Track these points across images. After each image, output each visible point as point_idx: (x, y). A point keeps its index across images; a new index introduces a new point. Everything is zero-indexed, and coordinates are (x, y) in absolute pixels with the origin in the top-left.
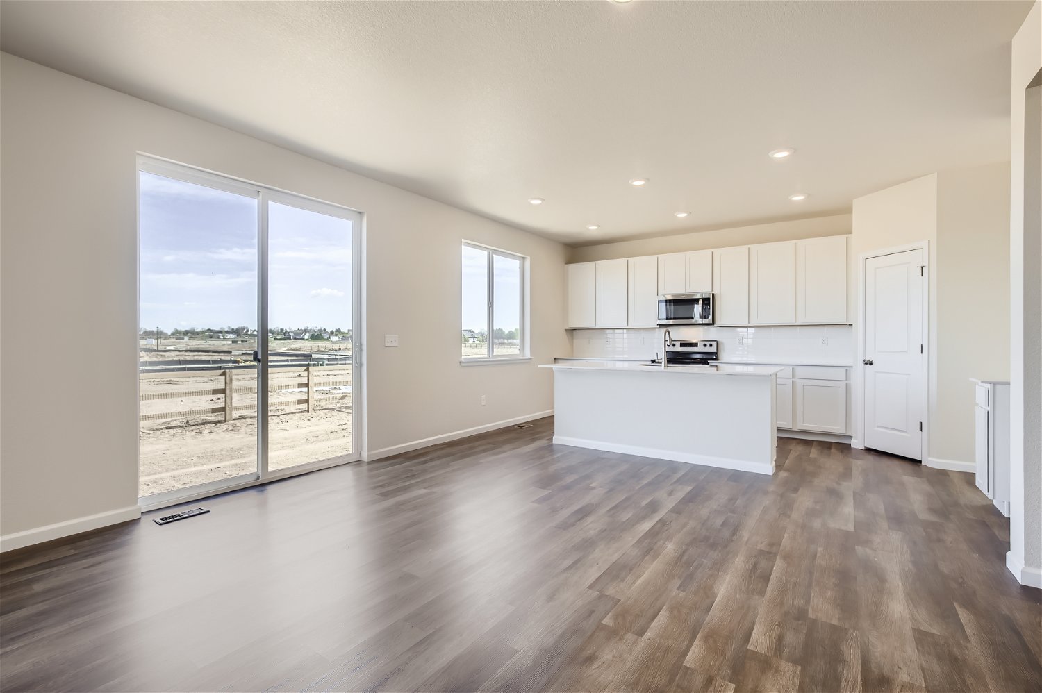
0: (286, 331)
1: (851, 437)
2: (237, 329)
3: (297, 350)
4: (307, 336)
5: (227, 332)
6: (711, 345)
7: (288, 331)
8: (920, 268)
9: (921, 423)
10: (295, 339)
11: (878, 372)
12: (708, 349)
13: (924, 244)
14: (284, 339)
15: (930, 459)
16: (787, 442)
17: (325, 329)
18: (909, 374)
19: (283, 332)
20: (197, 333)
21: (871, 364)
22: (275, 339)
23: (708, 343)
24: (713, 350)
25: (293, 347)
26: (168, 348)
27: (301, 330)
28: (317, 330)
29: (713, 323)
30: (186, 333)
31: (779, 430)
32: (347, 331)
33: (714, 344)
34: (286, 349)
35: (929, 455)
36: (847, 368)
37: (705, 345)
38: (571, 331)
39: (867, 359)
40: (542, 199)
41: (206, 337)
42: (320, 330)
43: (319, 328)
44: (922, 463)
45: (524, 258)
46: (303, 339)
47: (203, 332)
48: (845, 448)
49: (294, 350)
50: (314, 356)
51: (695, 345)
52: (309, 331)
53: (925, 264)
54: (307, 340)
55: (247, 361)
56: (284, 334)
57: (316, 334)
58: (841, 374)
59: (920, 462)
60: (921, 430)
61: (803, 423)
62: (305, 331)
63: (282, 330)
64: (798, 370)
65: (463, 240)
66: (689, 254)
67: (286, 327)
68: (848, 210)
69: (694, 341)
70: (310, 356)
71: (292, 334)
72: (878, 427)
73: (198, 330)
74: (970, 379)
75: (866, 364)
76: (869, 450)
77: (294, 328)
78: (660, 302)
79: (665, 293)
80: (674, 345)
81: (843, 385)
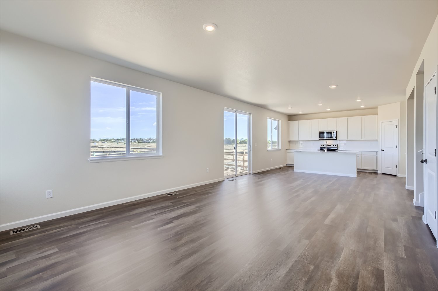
1: (378, 170)
2: (124, 139)
3: (150, 147)
4: (151, 141)
5: (120, 140)
6: (335, 146)
8: (396, 126)
9: (396, 166)
10: (147, 142)
11: (385, 153)
13: (397, 120)
14: (142, 143)
16: (360, 172)
18: (393, 153)
20: (109, 140)
21: (383, 151)
23: (334, 145)
25: (149, 145)
26: (102, 146)
29: (337, 139)
30: (105, 140)
31: (358, 169)
33: (336, 145)
34: (146, 146)
35: (399, 174)
36: (377, 152)
37: (334, 146)
39: (382, 149)
41: (112, 142)
45: (279, 120)
46: (149, 142)
47: (111, 140)
48: (376, 174)
49: (149, 147)
51: (331, 145)
52: (152, 139)
55: (137, 151)
57: (154, 140)
58: (375, 153)
59: (396, 176)
61: (364, 167)
62: (150, 139)
63: (141, 139)
64: (362, 152)
66: (328, 119)
67: (143, 138)
69: (330, 144)
71: (145, 141)
72: (385, 167)
73: (109, 139)
76: (383, 174)
78: (320, 133)
79: (322, 130)
80: (324, 145)
81: (376, 156)
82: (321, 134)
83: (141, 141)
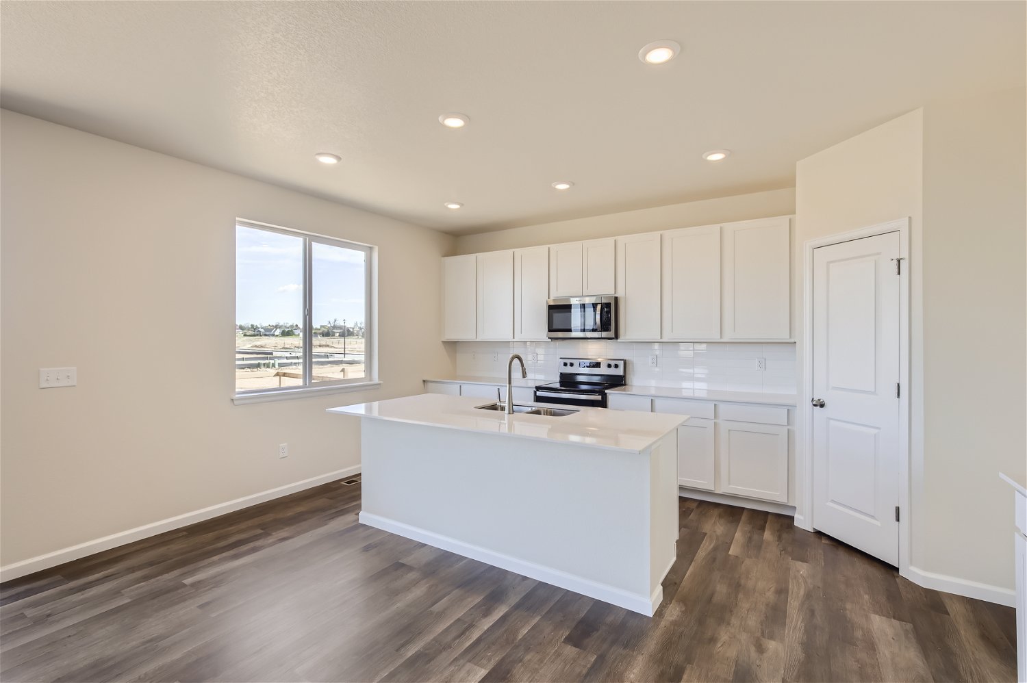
0: (257, 327)
1: (794, 508)
3: (262, 347)
4: (278, 332)
6: (616, 366)
7: (259, 326)
8: (895, 262)
9: (898, 509)
10: (266, 335)
11: (832, 419)
12: (612, 372)
13: (903, 224)
14: (254, 335)
15: (912, 568)
17: (297, 326)
18: (879, 428)
19: (254, 328)
21: (822, 406)
22: (244, 335)
23: (613, 363)
24: (620, 372)
25: (258, 343)
27: (273, 326)
28: (288, 326)
29: (617, 337)
32: (319, 327)
33: (621, 364)
34: (251, 346)
35: (911, 563)
36: (790, 409)
37: (609, 366)
38: (452, 346)
39: (816, 399)
40: (339, 158)
42: (292, 326)
43: (290, 324)
44: (901, 573)
45: (370, 249)
46: (273, 335)
48: (785, 523)
49: (258, 347)
50: (275, 354)
51: (598, 365)
52: (280, 327)
53: (904, 254)
54: (277, 336)
56: (255, 329)
57: (287, 330)
58: (781, 416)
59: (897, 569)
60: (898, 520)
61: (729, 484)
62: (277, 327)
63: (252, 326)
64: (722, 407)
65: (237, 219)
66: (586, 243)
67: (257, 324)
68: (789, 182)
69: (597, 360)
70: (272, 354)
71: (262, 330)
72: (833, 501)
74: (1001, 475)
75: (815, 405)
76: (820, 535)
77: (265, 324)
78: (551, 308)
79: (557, 296)
80: (572, 365)
81: (783, 432)
82: (558, 313)
83: (255, 332)
